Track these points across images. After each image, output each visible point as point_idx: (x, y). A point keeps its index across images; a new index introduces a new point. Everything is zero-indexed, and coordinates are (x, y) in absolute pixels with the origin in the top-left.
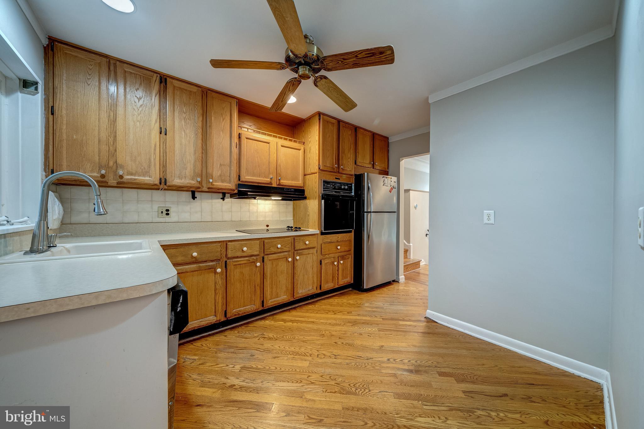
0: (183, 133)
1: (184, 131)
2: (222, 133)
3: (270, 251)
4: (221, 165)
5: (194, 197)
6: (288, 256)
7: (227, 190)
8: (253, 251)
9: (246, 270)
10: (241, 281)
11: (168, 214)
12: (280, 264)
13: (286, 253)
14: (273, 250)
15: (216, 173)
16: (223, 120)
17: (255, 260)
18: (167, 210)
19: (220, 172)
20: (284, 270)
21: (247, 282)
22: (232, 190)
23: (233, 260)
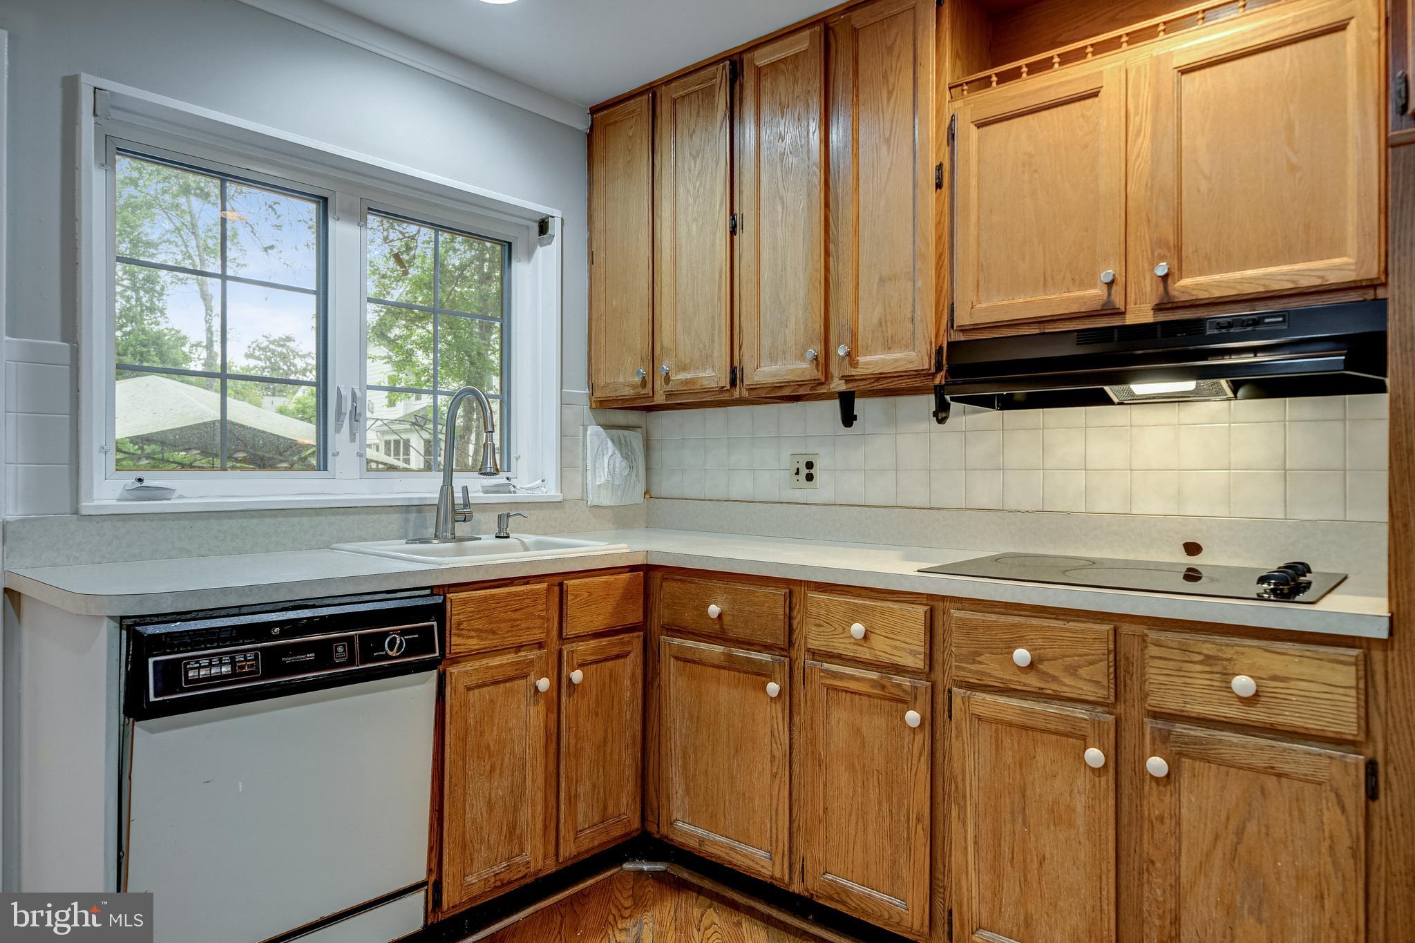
0: (779, 208)
1: (781, 198)
2: (884, 150)
3: (977, 672)
4: (882, 280)
5: (848, 418)
6: (1089, 731)
7: (909, 377)
8: (895, 648)
9: (874, 725)
10: (853, 765)
11: (810, 477)
12: (1040, 758)
13: (1080, 713)
14: (992, 668)
15: (868, 317)
16: (890, 93)
17: (904, 691)
18: (810, 465)
19: (879, 310)
20: (1071, 809)
21: (876, 783)
22: (924, 375)
23: (826, 666)
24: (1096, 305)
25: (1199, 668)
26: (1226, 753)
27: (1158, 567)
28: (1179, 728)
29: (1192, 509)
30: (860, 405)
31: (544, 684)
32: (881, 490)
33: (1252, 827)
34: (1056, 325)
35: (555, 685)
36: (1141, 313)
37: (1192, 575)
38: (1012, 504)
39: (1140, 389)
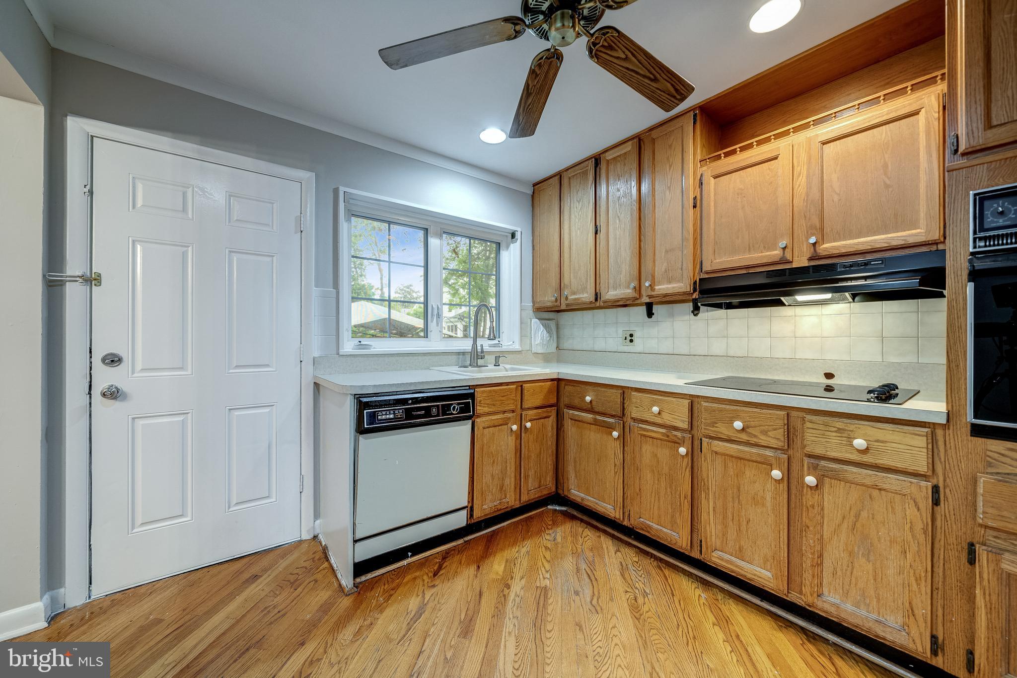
0: (618, 221)
1: (619, 217)
2: (668, 192)
3: (715, 431)
4: (667, 251)
5: (650, 314)
6: (773, 461)
7: (680, 295)
8: (674, 418)
9: (664, 453)
10: (653, 471)
11: (631, 341)
12: (748, 473)
13: (768, 453)
14: (722, 429)
15: (660, 268)
16: (670, 166)
17: (678, 438)
18: (631, 335)
19: (665, 264)
20: (763, 498)
21: (664, 480)
22: (688, 294)
23: (640, 425)
24: (777, 259)
25: (834, 434)
26: (850, 477)
27: (811, 384)
28: (823, 463)
29: (828, 357)
30: (655, 309)
31: (515, 427)
32: (666, 347)
33: (864, 514)
34: (756, 269)
35: (519, 427)
36: (801, 261)
37: (829, 389)
38: (731, 353)
39: (800, 298)
